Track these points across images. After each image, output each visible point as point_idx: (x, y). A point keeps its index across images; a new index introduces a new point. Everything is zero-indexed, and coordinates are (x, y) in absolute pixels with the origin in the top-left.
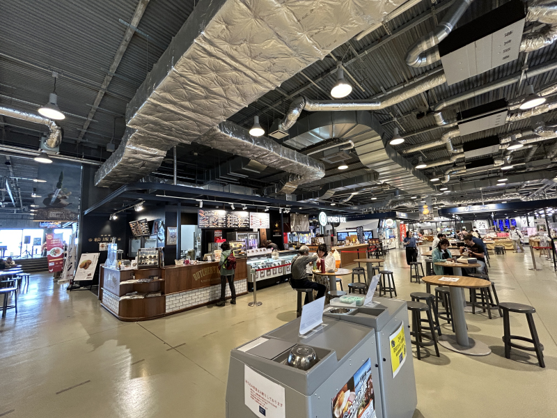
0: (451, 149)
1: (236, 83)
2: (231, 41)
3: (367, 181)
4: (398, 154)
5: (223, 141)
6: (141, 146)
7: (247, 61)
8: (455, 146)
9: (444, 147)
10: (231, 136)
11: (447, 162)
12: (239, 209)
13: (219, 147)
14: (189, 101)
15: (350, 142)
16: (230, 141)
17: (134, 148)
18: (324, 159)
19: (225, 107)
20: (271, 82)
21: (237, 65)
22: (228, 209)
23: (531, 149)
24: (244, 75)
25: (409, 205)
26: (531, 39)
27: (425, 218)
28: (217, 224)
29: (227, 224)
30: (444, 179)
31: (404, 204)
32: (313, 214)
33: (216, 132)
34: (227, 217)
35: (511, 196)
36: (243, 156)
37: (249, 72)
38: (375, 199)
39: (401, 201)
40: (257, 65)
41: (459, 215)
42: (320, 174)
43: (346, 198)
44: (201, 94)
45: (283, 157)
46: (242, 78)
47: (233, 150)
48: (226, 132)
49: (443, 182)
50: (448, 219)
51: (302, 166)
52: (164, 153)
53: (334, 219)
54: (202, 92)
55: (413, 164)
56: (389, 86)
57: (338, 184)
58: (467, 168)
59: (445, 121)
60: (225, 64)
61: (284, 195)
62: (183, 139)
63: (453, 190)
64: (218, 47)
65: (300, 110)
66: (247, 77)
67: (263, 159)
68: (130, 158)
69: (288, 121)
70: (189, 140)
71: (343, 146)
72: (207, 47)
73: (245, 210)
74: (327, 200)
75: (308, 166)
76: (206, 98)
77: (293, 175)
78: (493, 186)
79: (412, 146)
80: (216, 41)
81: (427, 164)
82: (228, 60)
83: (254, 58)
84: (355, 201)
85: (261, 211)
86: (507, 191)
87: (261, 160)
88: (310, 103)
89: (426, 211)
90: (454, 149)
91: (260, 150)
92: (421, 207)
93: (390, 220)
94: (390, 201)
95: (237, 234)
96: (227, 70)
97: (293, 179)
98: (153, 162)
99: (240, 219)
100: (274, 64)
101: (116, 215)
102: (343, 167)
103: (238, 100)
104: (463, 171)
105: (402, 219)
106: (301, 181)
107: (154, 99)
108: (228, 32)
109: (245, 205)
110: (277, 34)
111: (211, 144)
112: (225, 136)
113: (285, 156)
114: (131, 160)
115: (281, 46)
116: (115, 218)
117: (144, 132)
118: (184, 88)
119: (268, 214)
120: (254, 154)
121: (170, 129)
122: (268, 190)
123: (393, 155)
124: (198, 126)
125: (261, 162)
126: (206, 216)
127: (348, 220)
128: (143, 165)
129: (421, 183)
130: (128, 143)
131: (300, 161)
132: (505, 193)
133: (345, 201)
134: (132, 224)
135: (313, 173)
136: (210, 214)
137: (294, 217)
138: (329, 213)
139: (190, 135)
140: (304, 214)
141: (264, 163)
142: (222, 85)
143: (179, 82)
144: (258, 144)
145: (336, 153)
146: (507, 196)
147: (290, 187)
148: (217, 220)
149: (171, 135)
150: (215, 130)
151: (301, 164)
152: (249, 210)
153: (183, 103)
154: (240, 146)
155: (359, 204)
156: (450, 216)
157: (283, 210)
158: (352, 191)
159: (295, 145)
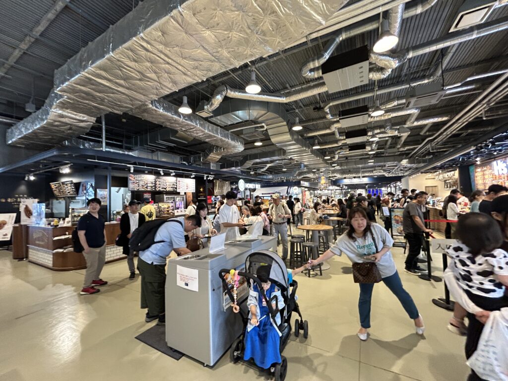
0: (338, 136)
1: (169, 73)
2: (166, 45)
3: (278, 156)
4: (300, 137)
5: (153, 114)
6: (68, 111)
7: (179, 60)
8: (341, 133)
9: (333, 134)
10: (161, 111)
11: (336, 145)
12: (167, 174)
13: (150, 119)
14: (124, 80)
15: (263, 124)
16: (160, 115)
17: (60, 112)
18: (243, 136)
19: (157, 89)
20: (199, 76)
21: (170, 61)
22: (157, 174)
23: (388, 140)
24: (175, 69)
25: (311, 176)
26: (375, 72)
27: (322, 187)
28: (147, 188)
29: (156, 187)
30: (334, 158)
31: (308, 175)
32: (234, 180)
33: (148, 107)
34: (156, 182)
35: (380, 172)
36: (173, 128)
37: (180, 68)
38: (285, 170)
39: (305, 173)
40: (186, 63)
41: (346, 185)
42: (240, 148)
43: (263, 168)
44: (136, 76)
45: (208, 132)
46: (173, 70)
47: (163, 123)
48: (157, 107)
49: (334, 160)
50: (338, 188)
51: (225, 141)
52: (93, 119)
53: (251, 186)
54: (136, 75)
55: (311, 145)
56: (293, 85)
57: (255, 156)
58: (350, 150)
59: (331, 116)
60: (159, 59)
61: (209, 164)
62: (114, 109)
63: (341, 166)
64: (154, 46)
65: (223, 97)
66: (178, 71)
67: (190, 132)
68: (55, 121)
69: (212, 104)
70: (121, 111)
71: (258, 127)
72: (145, 44)
73: (174, 176)
74: (247, 169)
75: (230, 141)
76: (140, 80)
77: (217, 147)
78: (367, 165)
79: (312, 131)
80: (152, 42)
81: (320, 146)
82: (163, 56)
83: (185, 58)
84: (271, 171)
85: (188, 177)
86: (376, 168)
87: (189, 133)
88: (231, 91)
89: (323, 181)
90: (340, 136)
91: (188, 125)
92: (319, 178)
93: (296, 187)
94: (297, 172)
95: (165, 196)
96: (161, 63)
97: (217, 150)
98: (81, 127)
99: (168, 184)
100: (200, 65)
101: (34, 175)
102: (258, 144)
103: (170, 85)
104: (346, 152)
105: (306, 187)
106: (224, 153)
107: (89, 74)
108: (164, 38)
109: (173, 171)
110: (203, 47)
111: (142, 116)
112: (156, 111)
113: (210, 131)
114: (56, 123)
115: (206, 54)
116: (32, 178)
117: (73, 99)
118: (121, 70)
119: (194, 180)
120: (182, 127)
121: (103, 100)
122: (195, 158)
123: (295, 137)
124: (131, 100)
125: (188, 135)
126: (136, 180)
127: (262, 187)
128: (70, 129)
129: (318, 160)
130: (54, 107)
131: (223, 136)
132: (375, 170)
133: (262, 170)
134: (53, 185)
135: (234, 147)
136: (140, 179)
137: (218, 183)
138: (247, 181)
139: (122, 107)
140: (227, 181)
141: (191, 135)
142: (155, 73)
143: (116, 65)
144: (186, 120)
145: (252, 133)
146: (377, 172)
147: (214, 156)
148: (147, 184)
149: (103, 105)
150: (147, 105)
151: (224, 139)
152: (177, 176)
153: (117, 81)
154: (169, 120)
155: (273, 173)
156: (339, 186)
157: (208, 177)
158: (267, 162)
159: (219, 122)
